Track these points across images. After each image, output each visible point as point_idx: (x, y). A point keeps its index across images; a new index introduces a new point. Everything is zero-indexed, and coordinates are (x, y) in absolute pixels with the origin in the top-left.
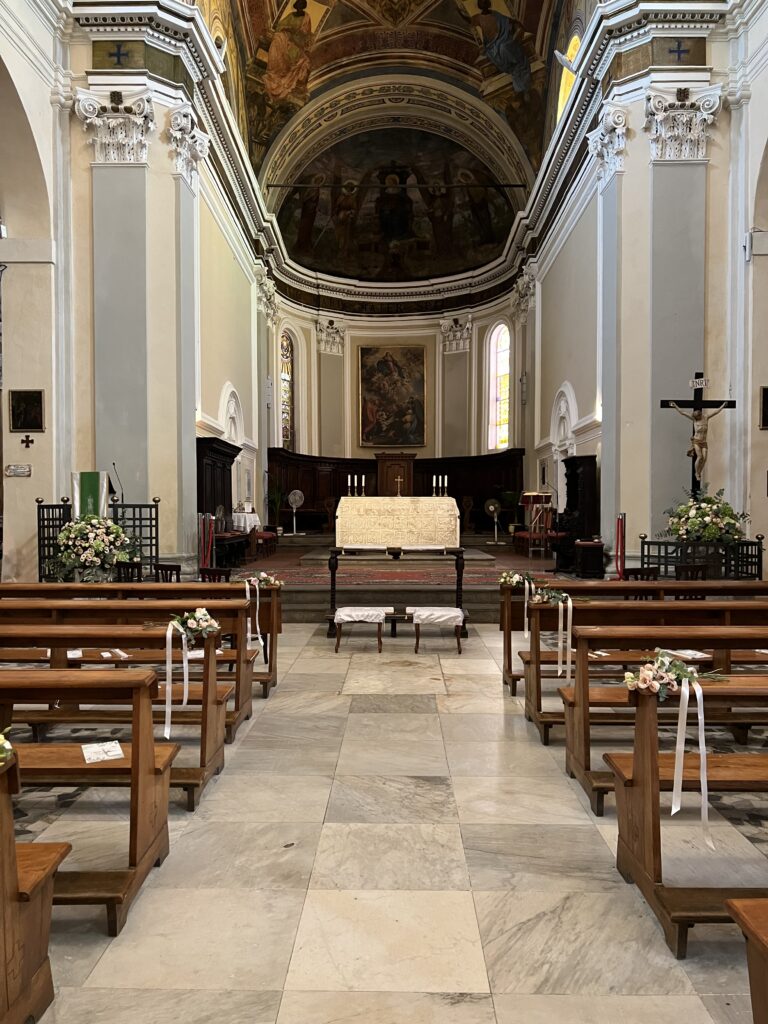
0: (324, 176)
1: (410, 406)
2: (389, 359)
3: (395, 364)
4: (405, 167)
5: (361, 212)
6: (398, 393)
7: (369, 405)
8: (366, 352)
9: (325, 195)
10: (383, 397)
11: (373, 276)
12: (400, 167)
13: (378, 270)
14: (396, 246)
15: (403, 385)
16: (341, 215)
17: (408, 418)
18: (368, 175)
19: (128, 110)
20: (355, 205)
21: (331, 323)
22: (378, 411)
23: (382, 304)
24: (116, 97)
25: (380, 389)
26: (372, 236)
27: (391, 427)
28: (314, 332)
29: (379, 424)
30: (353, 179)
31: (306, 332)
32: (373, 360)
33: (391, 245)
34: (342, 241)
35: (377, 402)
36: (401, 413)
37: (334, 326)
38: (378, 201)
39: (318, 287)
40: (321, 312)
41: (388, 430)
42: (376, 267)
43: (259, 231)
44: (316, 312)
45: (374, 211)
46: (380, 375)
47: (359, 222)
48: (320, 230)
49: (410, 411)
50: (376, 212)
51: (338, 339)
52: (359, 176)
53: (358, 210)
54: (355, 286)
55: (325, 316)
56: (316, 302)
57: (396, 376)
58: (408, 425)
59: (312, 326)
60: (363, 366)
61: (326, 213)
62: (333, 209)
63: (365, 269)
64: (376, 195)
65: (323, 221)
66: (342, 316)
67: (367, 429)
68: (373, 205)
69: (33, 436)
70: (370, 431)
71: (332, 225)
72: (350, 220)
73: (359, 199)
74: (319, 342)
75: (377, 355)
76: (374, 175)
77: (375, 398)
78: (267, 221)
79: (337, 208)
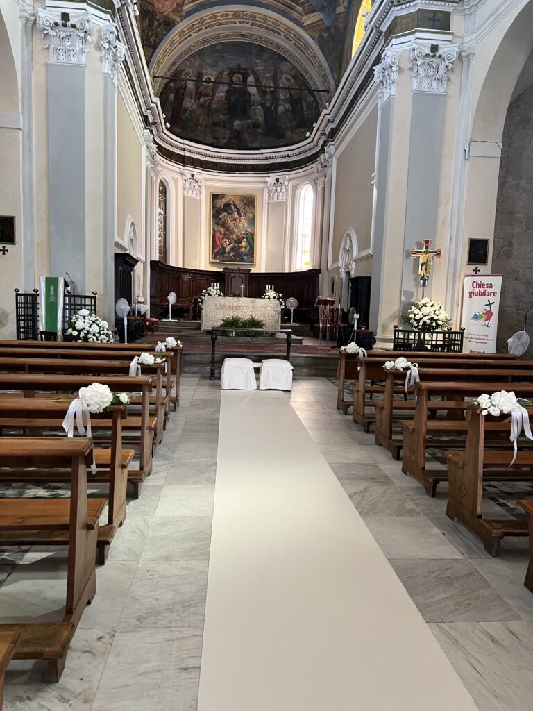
0: (191, 71)
1: (245, 236)
2: (232, 202)
3: (236, 207)
4: (246, 69)
5: (215, 99)
6: (237, 227)
7: (217, 234)
8: (215, 197)
9: (191, 85)
10: (227, 229)
11: (222, 144)
12: (242, 69)
13: (225, 140)
14: (238, 125)
15: (240, 221)
16: (202, 100)
17: (243, 244)
18: (221, 73)
19: (73, 26)
20: (211, 94)
21: (193, 175)
22: (223, 238)
23: (227, 164)
24: (65, 17)
25: (225, 223)
26: (222, 116)
27: (232, 250)
28: (180, 182)
29: (224, 248)
30: (211, 75)
31: (176, 181)
32: (221, 203)
33: (235, 124)
34: (201, 118)
35: (223, 232)
36: (239, 241)
37: (195, 178)
38: (227, 92)
39: (184, 150)
40: (186, 168)
41: (229, 252)
42: (224, 138)
43: (148, 109)
44: (182, 167)
45: (224, 99)
46: (225, 214)
47: (214, 106)
48: (186, 110)
49: (245, 240)
50: (225, 100)
51: (197, 187)
52: (215, 73)
53: (213, 97)
54: (210, 151)
55: (188, 170)
56: (183, 160)
57: (236, 215)
58: (243, 249)
59: (179, 177)
60: (214, 207)
61: (191, 98)
62: (196, 95)
63: (216, 139)
64: (226, 88)
65: (189, 103)
66: (200, 171)
67: (215, 251)
68: (223, 94)
69: (7, 247)
70: (217, 252)
71: (194, 107)
72: (207, 104)
73: (214, 90)
74: (184, 188)
75: (223, 200)
76: (225, 73)
77: (222, 230)
78: (154, 103)
79: (199, 95)
